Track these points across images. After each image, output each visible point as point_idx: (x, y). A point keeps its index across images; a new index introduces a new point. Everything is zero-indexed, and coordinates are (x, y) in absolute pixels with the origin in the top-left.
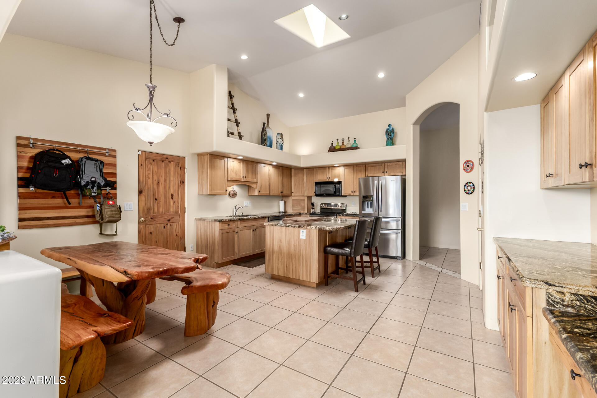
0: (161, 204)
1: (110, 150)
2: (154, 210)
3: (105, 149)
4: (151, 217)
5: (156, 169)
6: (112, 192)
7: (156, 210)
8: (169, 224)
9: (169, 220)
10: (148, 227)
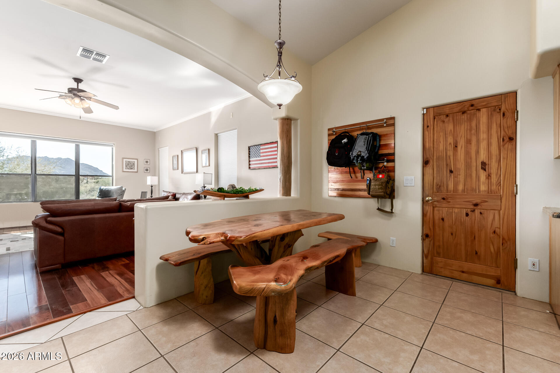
0: (462, 178)
1: (387, 119)
2: (447, 187)
3: (382, 120)
4: (443, 197)
5: (450, 127)
6: (390, 164)
7: (451, 186)
8: (476, 211)
9: (476, 205)
10: (439, 211)
